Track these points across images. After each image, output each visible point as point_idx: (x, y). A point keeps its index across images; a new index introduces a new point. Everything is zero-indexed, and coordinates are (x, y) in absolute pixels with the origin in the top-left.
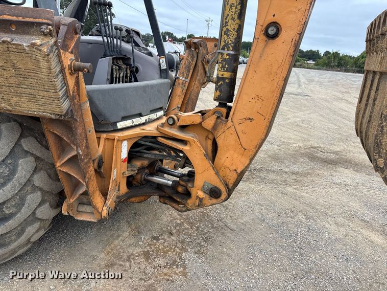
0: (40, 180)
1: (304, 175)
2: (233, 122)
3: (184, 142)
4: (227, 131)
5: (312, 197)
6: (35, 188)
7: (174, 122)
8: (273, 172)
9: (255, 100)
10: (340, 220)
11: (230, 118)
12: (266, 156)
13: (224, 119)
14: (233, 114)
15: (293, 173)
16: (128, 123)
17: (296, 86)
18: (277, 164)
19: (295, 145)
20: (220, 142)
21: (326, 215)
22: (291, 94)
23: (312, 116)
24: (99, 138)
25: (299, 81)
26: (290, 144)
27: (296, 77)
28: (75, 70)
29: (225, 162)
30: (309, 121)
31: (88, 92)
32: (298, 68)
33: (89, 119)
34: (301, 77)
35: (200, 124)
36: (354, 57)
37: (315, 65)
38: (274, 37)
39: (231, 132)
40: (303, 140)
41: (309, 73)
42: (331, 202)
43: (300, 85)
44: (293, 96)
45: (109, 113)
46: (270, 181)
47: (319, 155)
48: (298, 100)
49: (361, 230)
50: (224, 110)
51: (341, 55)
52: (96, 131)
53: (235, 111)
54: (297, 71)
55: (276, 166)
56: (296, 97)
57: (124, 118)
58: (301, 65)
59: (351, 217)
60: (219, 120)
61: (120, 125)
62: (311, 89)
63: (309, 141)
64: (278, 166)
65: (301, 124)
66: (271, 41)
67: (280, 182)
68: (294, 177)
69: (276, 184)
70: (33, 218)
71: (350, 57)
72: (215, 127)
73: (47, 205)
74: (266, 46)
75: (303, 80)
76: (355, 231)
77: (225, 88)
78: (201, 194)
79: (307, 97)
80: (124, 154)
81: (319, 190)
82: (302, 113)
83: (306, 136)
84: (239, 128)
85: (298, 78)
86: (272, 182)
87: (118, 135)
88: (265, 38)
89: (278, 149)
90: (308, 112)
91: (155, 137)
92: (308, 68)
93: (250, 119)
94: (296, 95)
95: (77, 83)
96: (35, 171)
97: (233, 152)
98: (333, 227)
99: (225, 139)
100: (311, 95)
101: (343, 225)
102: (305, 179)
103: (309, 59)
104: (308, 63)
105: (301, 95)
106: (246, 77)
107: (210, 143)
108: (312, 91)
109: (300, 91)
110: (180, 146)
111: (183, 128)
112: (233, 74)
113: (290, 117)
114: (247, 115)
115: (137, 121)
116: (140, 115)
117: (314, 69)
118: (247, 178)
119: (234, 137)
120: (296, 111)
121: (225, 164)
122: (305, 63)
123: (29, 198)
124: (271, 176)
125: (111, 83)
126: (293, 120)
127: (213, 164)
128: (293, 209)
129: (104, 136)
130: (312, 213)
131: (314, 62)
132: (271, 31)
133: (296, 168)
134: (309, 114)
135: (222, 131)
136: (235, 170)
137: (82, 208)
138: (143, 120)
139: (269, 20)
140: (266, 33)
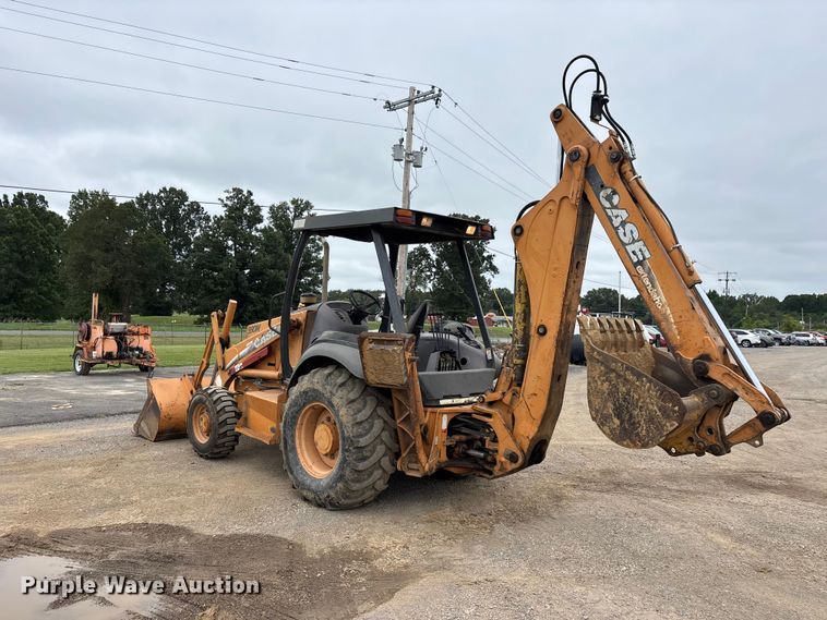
0: (385, 436)
1: (695, 493)
2: (523, 397)
3: (489, 415)
4: (520, 405)
6: (382, 442)
7: (484, 401)
9: (537, 379)
11: (521, 394)
14: (523, 391)
15: (679, 491)
16: (449, 401)
19: (722, 468)
20: (516, 415)
24: (426, 412)
26: (715, 466)
28: (411, 361)
29: (520, 431)
31: (419, 377)
33: (419, 393)
35: (501, 400)
38: (544, 333)
39: (523, 405)
45: (434, 392)
49: (709, 533)
52: (424, 406)
53: (524, 388)
55: (661, 483)
57: (446, 397)
61: (442, 402)
66: (542, 337)
70: (378, 465)
72: (511, 402)
73: (387, 458)
74: (538, 342)
77: (519, 371)
78: (503, 459)
80: (445, 425)
81: (697, 505)
84: (528, 402)
87: (439, 410)
88: (538, 335)
91: (470, 414)
93: (536, 395)
95: (412, 368)
96: (383, 429)
97: (525, 422)
99: (520, 411)
107: (510, 416)
110: (486, 419)
111: (491, 404)
112: (524, 361)
114: (532, 391)
115: (457, 401)
116: (460, 397)
119: (525, 409)
123: (379, 447)
125: (439, 370)
127: (513, 434)
129: (430, 409)
132: (541, 331)
133: (690, 487)
135: (517, 405)
137: (411, 466)
138: (462, 401)
139: (539, 323)
140: (538, 332)
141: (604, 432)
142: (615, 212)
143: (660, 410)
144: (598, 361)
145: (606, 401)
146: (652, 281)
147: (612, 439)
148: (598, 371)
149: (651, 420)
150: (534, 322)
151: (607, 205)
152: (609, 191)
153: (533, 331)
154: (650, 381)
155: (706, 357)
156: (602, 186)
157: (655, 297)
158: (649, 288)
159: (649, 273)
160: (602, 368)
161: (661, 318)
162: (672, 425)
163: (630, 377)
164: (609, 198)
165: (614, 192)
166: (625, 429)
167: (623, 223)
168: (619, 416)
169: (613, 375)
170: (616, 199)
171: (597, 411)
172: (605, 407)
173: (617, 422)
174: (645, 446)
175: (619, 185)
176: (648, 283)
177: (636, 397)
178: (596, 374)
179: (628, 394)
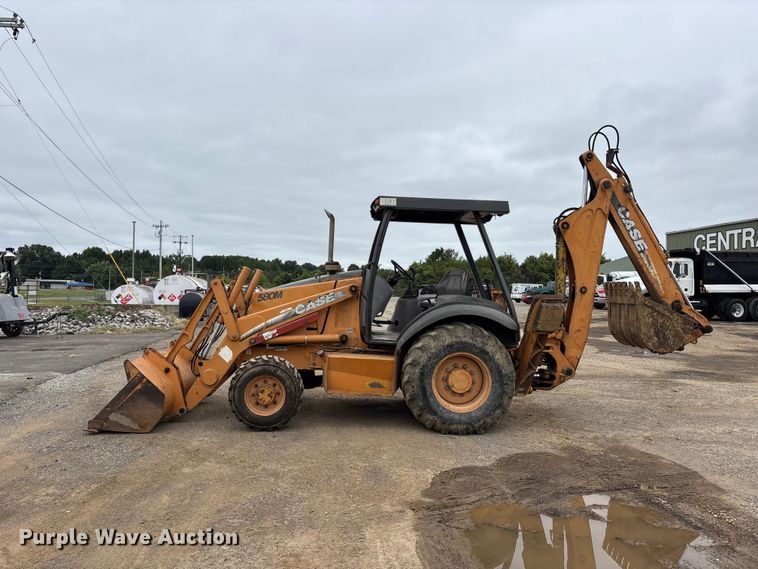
4: (569, 338)
20: (566, 345)
66: (583, 294)
72: (563, 337)
74: (581, 297)
119: (573, 341)
139: (582, 285)
142: (628, 221)
143: (682, 330)
148: (647, 312)
150: (579, 285)
151: (623, 217)
152: (624, 209)
153: (577, 291)
154: (678, 315)
155: (678, 301)
156: (620, 205)
158: (648, 265)
159: (647, 257)
160: (649, 310)
161: (654, 282)
164: (624, 213)
165: (627, 210)
166: (661, 342)
167: (632, 228)
168: (657, 336)
170: (628, 214)
171: (644, 334)
172: (649, 331)
175: (629, 207)
177: (668, 324)
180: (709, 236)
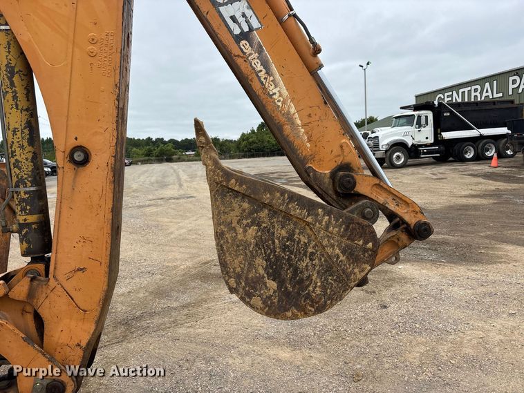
1: (198, 304)
2: (57, 280)
4: (52, 295)
5: (210, 330)
8: (159, 314)
9: (82, 243)
10: (244, 347)
11: (51, 276)
12: (147, 294)
13: (43, 278)
14: (55, 268)
15: (183, 307)
17: (177, 187)
18: (162, 301)
19: (182, 267)
20: (45, 313)
21: (228, 348)
22: (170, 198)
23: (199, 222)
25: (179, 179)
26: (176, 267)
27: (175, 175)
29: (59, 338)
30: (196, 230)
32: (176, 162)
34: (181, 173)
35: (6, 295)
36: (235, 141)
37: (196, 155)
38: (86, 161)
39: (59, 293)
40: (193, 257)
41: (190, 167)
42: (232, 328)
43: (181, 185)
44: (173, 201)
46: (155, 329)
47: (212, 271)
48: (180, 206)
49: (267, 351)
50: (40, 267)
51: (221, 140)
53: (55, 264)
54: (175, 167)
55: (162, 304)
56: (178, 201)
58: (179, 158)
59: (254, 339)
60: (35, 283)
62: (195, 188)
63: (199, 256)
64: (164, 304)
65: (188, 237)
66: (81, 169)
67: (168, 325)
68: (186, 311)
69: (163, 330)
71: (231, 141)
72: (31, 294)
74: (76, 174)
75: (184, 177)
76: (260, 355)
77: (34, 237)
79: (191, 199)
81: (216, 318)
82: (187, 221)
83: (194, 251)
84: (69, 286)
85: (178, 176)
86: (159, 328)
88: (72, 166)
89: (161, 280)
90: (194, 218)
92: (189, 161)
93: (81, 269)
94: (177, 199)
97: (68, 320)
98: (239, 360)
99: (53, 306)
100: (195, 195)
101: (247, 354)
102: (200, 309)
103: (187, 150)
104: (186, 155)
105: (184, 198)
106: (59, 217)
108: (196, 190)
109: (182, 192)
112: (41, 215)
113: (173, 229)
114: (75, 265)
117: (196, 160)
118: (123, 337)
120: (179, 221)
121: (61, 341)
122: (183, 155)
124: (157, 320)
126: (177, 233)
127: (42, 348)
128: (189, 357)
130: (212, 352)
131: (194, 153)
132: (78, 156)
133: (186, 298)
134: (196, 220)
135: (44, 295)
136: (78, 345)
139: (72, 143)
140: (72, 160)
141: (252, 307)
143: (344, 252)
144: (237, 194)
145: (253, 257)
146: (265, 64)
147: (267, 314)
148: (237, 212)
149: (329, 268)
150: (61, 141)
153: (59, 159)
154: (329, 213)
157: (272, 89)
158: (263, 74)
159: (260, 51)
160: (246, 205)
161: (283, 119)
162: (362, 271)
163: (297, 211)
166: (287, 294)
168: (275, 276)
169: (264, 214)
171: (238, 277)
172: (251, 265)
173: (272, 285)
174: (320, 310)
176: (259, 67)
177: (304, 240)
178: (233, 216)
179: (290, 237)
180: (446, 94)
